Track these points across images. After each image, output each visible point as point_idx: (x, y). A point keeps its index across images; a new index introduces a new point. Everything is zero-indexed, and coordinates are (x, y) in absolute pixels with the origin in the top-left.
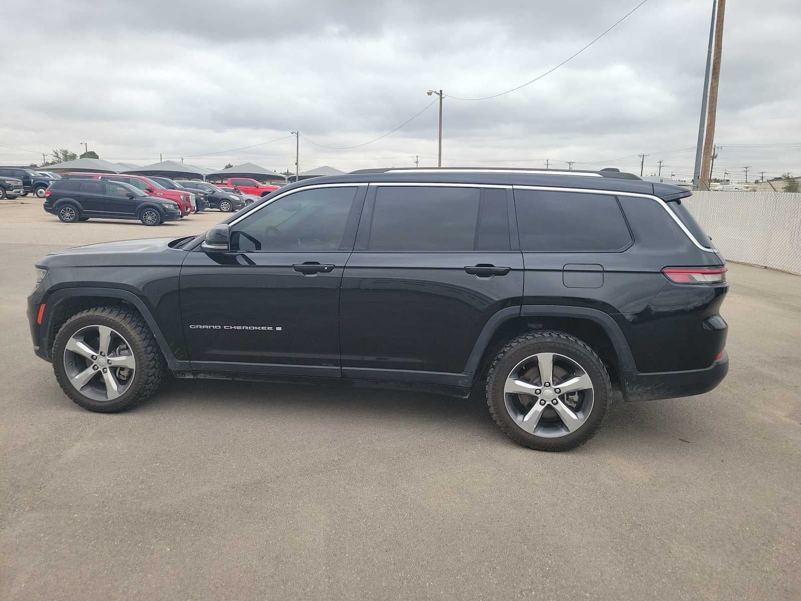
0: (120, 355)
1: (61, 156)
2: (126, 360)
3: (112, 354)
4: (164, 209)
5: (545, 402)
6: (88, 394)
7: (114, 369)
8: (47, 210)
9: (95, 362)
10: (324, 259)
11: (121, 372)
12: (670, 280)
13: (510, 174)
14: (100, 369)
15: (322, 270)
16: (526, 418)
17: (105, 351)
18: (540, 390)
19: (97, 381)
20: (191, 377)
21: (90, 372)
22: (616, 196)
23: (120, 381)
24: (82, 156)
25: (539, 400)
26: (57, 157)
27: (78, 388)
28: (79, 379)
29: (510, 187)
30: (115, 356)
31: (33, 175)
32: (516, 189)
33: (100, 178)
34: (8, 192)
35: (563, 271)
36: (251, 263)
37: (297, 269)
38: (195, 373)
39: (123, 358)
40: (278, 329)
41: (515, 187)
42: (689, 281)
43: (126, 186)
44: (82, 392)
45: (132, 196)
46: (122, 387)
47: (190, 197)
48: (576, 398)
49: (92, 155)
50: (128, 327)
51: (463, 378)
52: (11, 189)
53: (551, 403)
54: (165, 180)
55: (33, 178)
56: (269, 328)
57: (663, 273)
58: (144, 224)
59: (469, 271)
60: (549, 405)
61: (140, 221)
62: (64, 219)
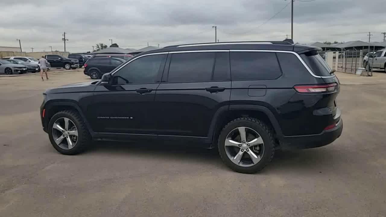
0: (73, 130)
1: (100, 47)
2: (75, 132)
3: (70, 130)
5: (244, 150)
6: (61, 146)
7: (71, 136)
8: (85, 74)
9: (64, 133)
10: (148, 87)
11: (74, 138)
12: (297, 91)
13: (224, 45)
14: (66, 136)
15: (147, 91)
16: (235, 158)
17: (67, 129)
18: (241, 145)
19: (65, 141)
20: (100, 140)
21: (62, 137)
22: (276, 53)
23: (73, 141)
24: (111, 46)
25: (241, 150)
26: (98, 47)
27: (58, 144)
28: (58, 140)
29: (228, 51)
30: (71, 131)
31: (84, 57)
32: (231, 52)
33: (110, 57)
34: (72, 66)
35: (248, 88)
36: (123, 89)
37: (138, 91)
38: (101, 138)
39: (74, 131)
40: (131, 118)
41: (231, 51)
42: (307, 91)
43: (121, 60)
44: (59, 146)
46: (74, 144)
48: (258, 148)
49: (115, 45)
50: (75, 118)
51: (207, 139)
52: (74, 64)
53: (246, 151)
55: (84, 58)
56: (128, 118)
57: (294, 88)
59: (208, 90)
60: (245, 152)
62: (93, 78)
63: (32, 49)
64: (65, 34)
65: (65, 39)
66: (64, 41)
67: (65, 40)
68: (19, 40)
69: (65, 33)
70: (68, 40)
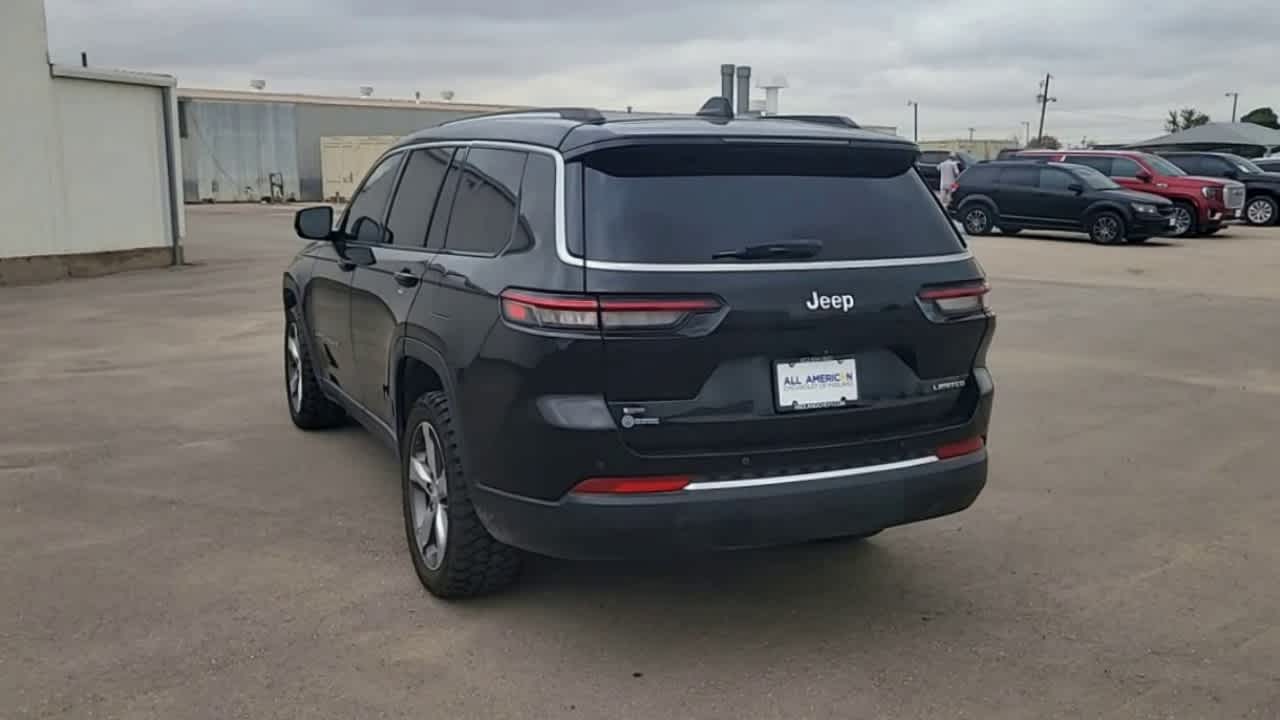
1: (1181, 121)
4: (1134, 212)
12: (503, 313)
26: (1175, 123)
43: (1077, 172)
45: (1079, 189)
47: (1225, 190)
54: (1223, 159)
57: (502, 300)
58: (1094, 241)
61: (1087, 236)
62: (970, 229)
63: (972, 130)
64: (1050, 80)
65: (1048, 97)
66: (1042, 104)
67: (1045, 100)
68: (916, 105)
69: (1048, 77)
70: (1054, 100)
